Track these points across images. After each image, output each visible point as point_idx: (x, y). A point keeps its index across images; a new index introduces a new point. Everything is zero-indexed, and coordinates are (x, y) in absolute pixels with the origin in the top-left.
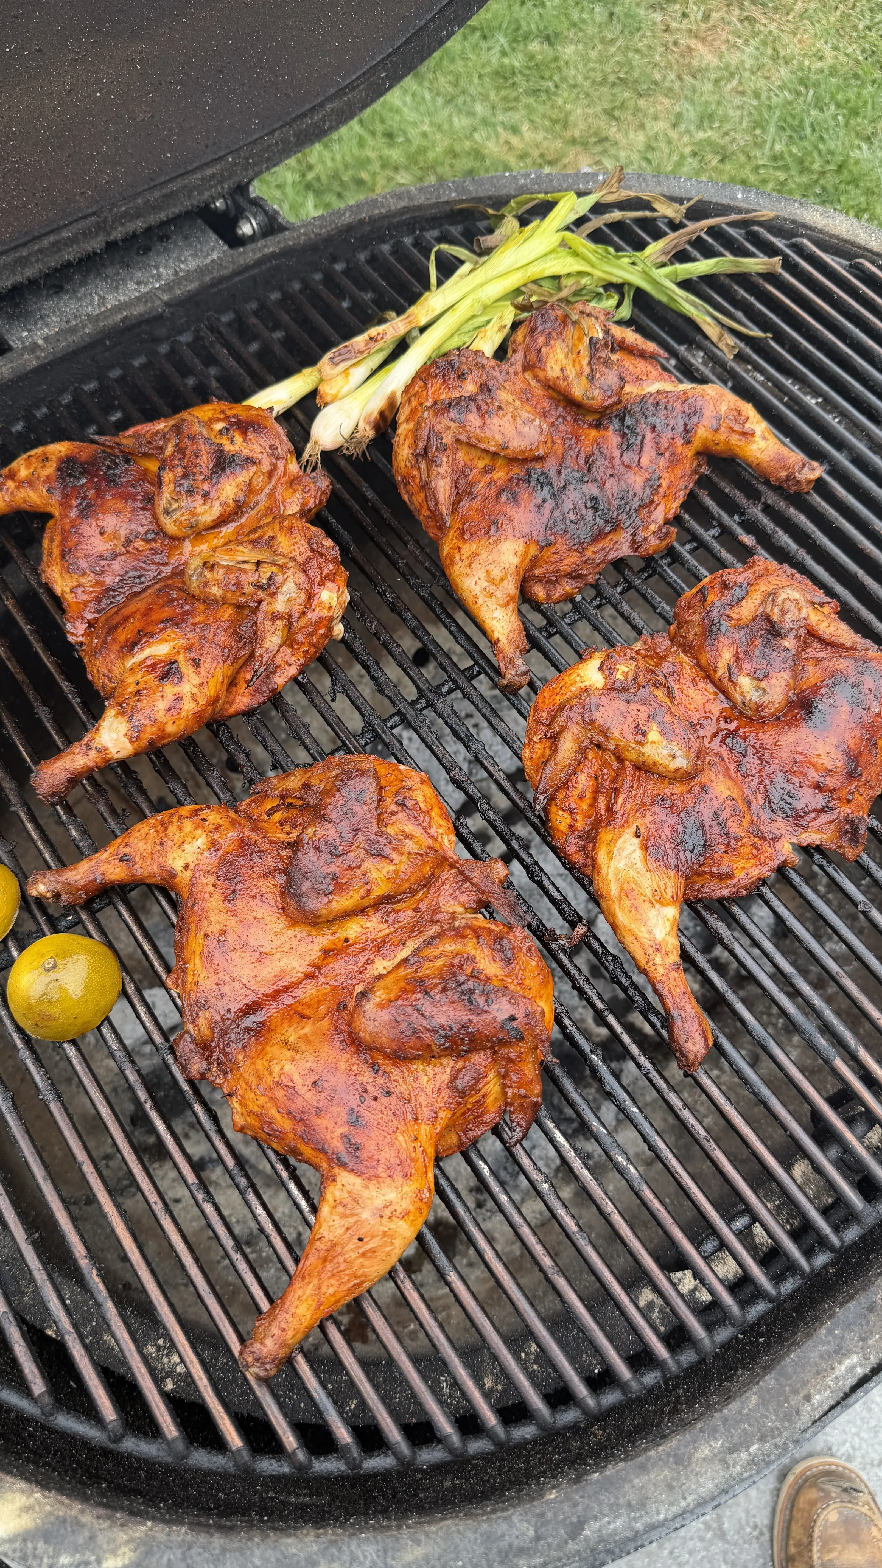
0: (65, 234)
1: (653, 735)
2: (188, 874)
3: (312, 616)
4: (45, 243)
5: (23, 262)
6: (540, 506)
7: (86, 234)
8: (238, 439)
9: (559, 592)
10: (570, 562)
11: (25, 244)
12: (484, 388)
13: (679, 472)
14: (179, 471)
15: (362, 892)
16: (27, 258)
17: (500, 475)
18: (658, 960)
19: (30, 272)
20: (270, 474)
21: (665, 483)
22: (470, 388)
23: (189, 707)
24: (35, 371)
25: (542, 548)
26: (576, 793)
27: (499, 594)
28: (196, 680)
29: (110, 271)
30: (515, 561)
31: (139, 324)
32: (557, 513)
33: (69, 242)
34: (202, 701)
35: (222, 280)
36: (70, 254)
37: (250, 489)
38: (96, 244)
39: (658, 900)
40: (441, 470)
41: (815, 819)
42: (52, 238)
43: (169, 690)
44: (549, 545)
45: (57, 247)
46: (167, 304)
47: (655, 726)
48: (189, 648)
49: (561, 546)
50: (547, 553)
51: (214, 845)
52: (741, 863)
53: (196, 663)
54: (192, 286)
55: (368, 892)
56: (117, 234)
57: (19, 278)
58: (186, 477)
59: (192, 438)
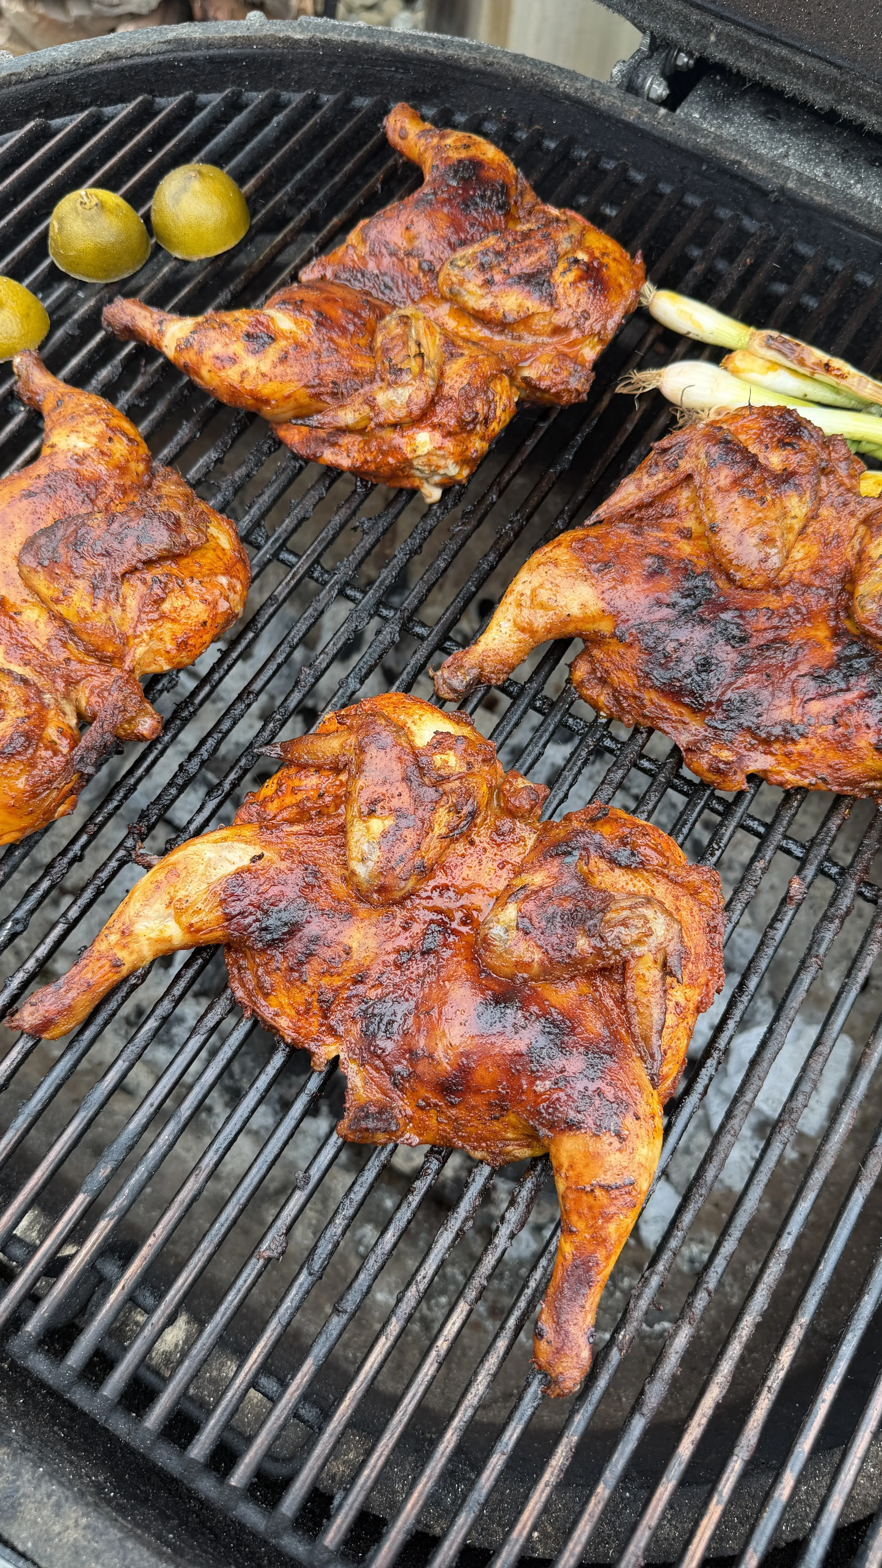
0: (799, 60)
1: (377, 825)
3: (397, 439)
4: (777, 50)
5: (747, 50)
6: (659, 603)
7: (818, 81)
8: (571, 276)
10: (623, 680)
11: (760, 34)
12: (786, 477)
13: (834, 758)
14: (503, 246)
16: (751, 48)
17: (686, 548)
18: (114, 938)
19: (744, 65)
20: (557, 330)
21: (802, 746)
22: (775, 460)
23: (232, 374)
25: (613, 635)
26: (296, 783)
28: (265, 367)
29: (826, 147)
30: (575, 610)
31: (744, 181)
32: (663, 628)
33: (801, 73)
34: (248, 385)
35: (850, 222)
36: (790, 85)
37: (526, 320)
38: (821, 99)
39: (178, 908)
40: (646, 480)
42: (784, 52)
43: (238, 347)
44: (621, 640)
45: (784, 66)
46: (782, 190)
47: (389, 822)
48: (298, 345)
49: (631, 657)
50: (615, 647)
51: (84, 457)
52: (285, 1001)
53: (284, 359)
54: (820, 199)
55: (61, 602)
56: (847, 110)
57: (730, 61)
58: (498, 253)
59: (547, 237)
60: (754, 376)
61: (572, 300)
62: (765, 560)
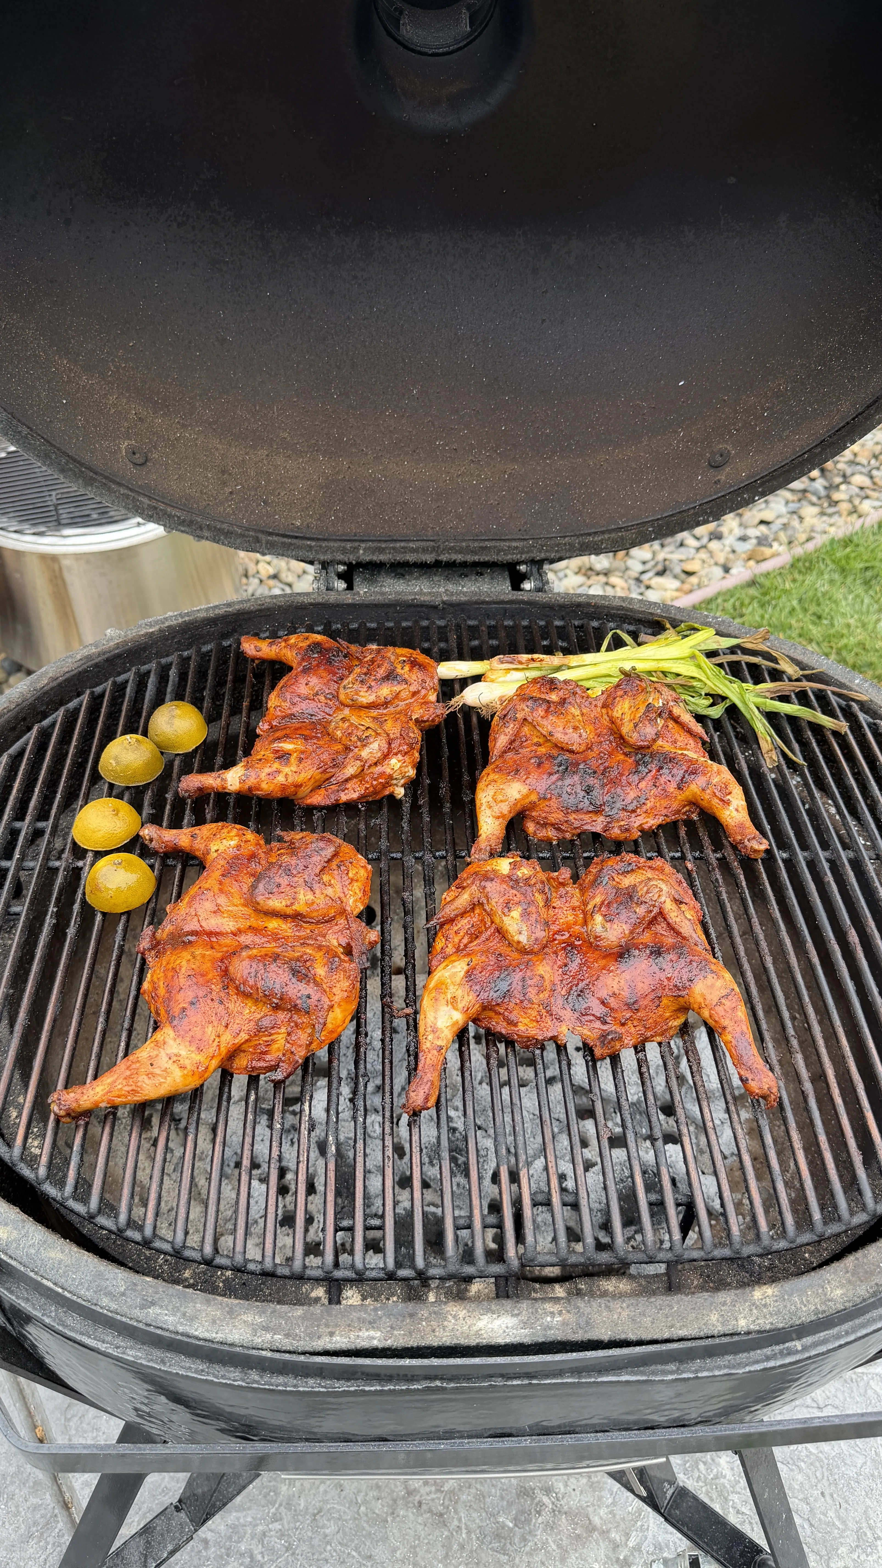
0: (411, 545)
1: (516, 913)
2: (215, 855)
3: (381, 769)
4: (398, 545)
5: (381, 550)
6: (551, 774)
7: (425, 550)
8: (407, 668)
9: (543, 833)
10: (556, 817)
11: (386, 541)
12: (563, 702)
13: (665, 803)
14: (365, 670)
15: (289, 903)
16: (384, 549)
17: (542, 750)
18: (430, 1037)
19: (383, 558)
20: (414, 694)
21: (649, 804)
22: (554, 697)
23: (281, 779)
24: (349, 605)
25: (540, 799)
26: (456, 928)
27: (496, 809)
28: (294, 769)
29: (436, 579)
30: (517, 797)
31: (422, 606)
32: (560, 783)
33: (413, 550)
34: (290, 780)
35: (484, 602)
36: (411, 558)
37: (397, 696)
38: (429, 558)
39: (453, 1002)
40: (507, 730)
41: (591, 1021)
42: (403, 544)
43: (276, 765)
44: (545, 798)
45: (404, 550)
46: (444, 602)
47: (520, 909)
48: (302, 752)
49: (554, 803)
50: (543, 804)
51: (238, 847)
52: (526, 1021)
53: (300, 760)
54: (463, 599)
55: (292, 904)
56: (444, 557)
57: (375, 558)
58: (366, 674)
59: (383, 657)
60: (501, 679)
61: (414, 677)
62: (580, 736)
